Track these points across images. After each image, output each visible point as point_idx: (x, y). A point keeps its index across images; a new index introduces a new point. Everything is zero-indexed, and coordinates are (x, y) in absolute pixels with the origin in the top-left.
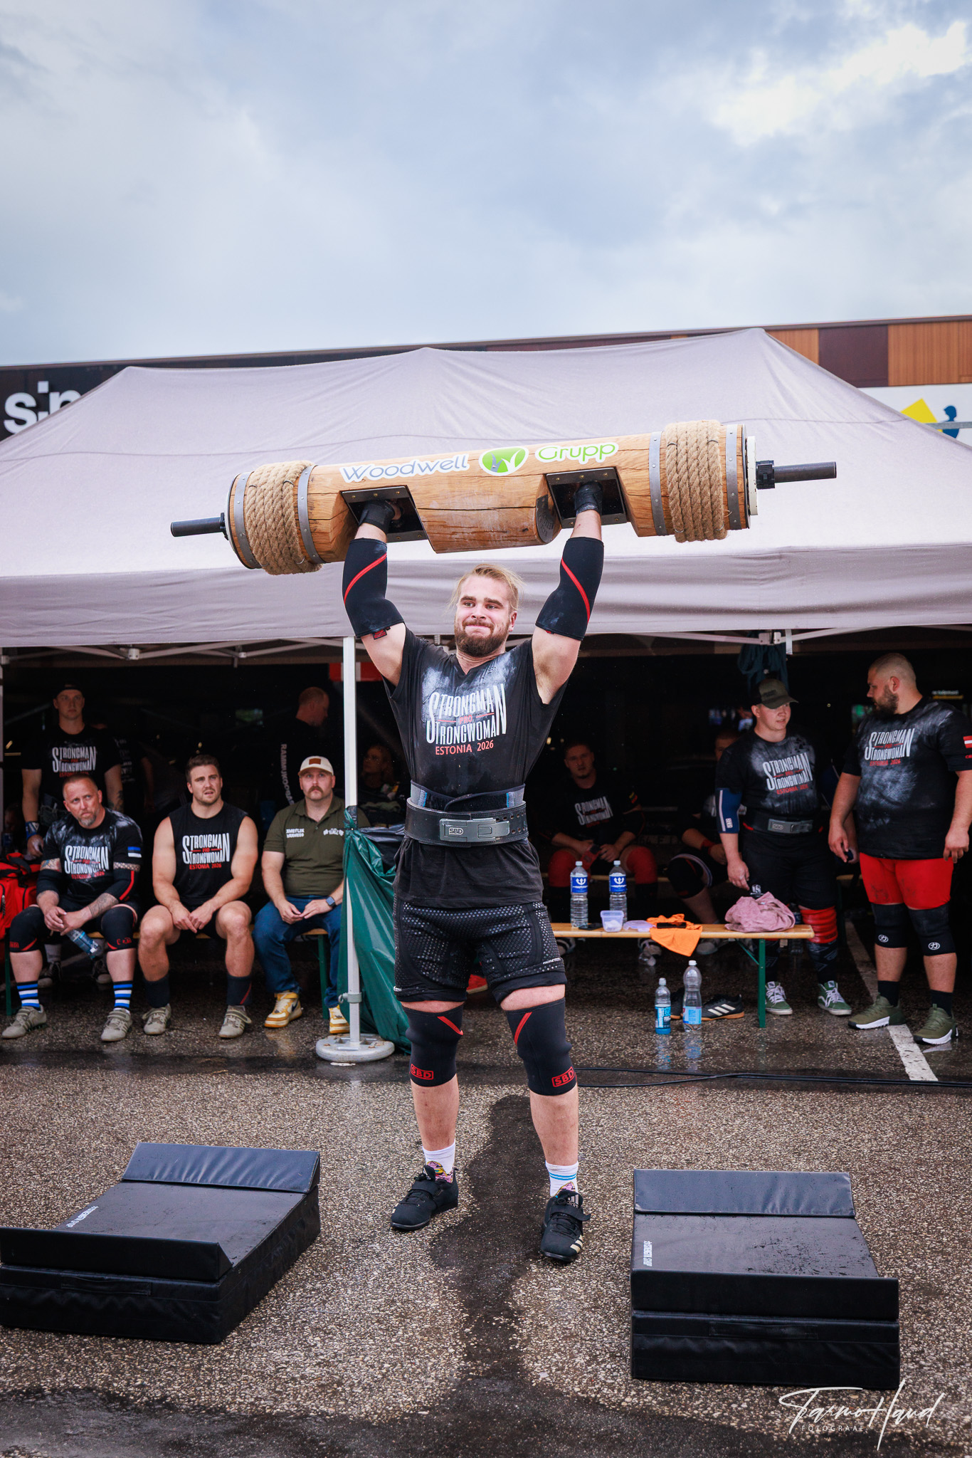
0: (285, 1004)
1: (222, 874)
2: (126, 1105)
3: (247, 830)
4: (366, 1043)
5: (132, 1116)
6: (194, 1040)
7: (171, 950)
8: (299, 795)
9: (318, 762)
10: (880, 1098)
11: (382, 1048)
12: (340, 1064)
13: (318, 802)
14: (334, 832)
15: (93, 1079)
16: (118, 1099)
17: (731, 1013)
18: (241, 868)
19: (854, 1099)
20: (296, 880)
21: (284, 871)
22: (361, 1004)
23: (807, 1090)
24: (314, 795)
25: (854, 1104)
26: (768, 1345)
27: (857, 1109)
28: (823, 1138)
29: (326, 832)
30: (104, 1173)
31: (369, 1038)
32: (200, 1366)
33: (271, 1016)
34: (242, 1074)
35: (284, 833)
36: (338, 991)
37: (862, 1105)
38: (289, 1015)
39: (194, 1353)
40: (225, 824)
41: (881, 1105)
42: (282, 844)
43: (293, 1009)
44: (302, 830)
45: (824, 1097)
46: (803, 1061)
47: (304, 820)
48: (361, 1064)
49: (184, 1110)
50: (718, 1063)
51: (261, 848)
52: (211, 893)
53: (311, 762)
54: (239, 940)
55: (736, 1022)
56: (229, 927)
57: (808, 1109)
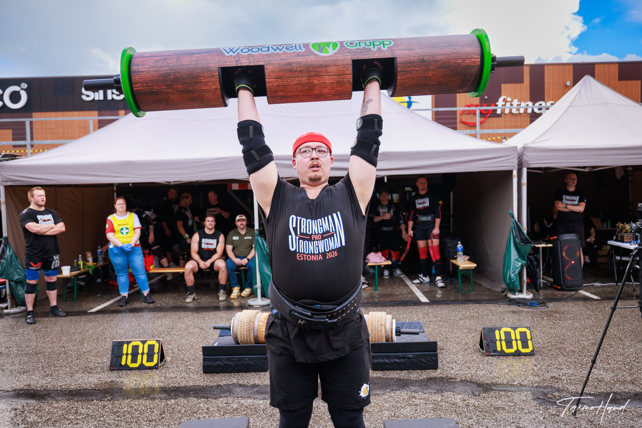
0: (236, 290)
1: (214, 251)
2: (197, 320)
3: (222, 238)
4: (262, 300)
5: (202, 323)
6: (207, 303)
7: (195, 275)
8: (236, 227)
9: (242, 217)
10: (415, 307)
11: (267, 302)
12: (257, 307)
13: (242, 229)
14: (248, 238)
15: (182, 314)
16: (194, 319)
17: (367, 287)
18: (220, 250)
19: (408, 307)
20: (237, 252)
21: (233, 249)
22: (261, 289)
23: (395, 306)
24: (242, 227)
25: (409, 309)
26: (406, 360)
27: (410, 310)
28: (403, 317)
29: (245, 238)
30: (203, 337)
31: (263, 299)
32: (260, 377)
33: (232, 295)
34: (228, 311)
35: (232, 238)
36: (253, 285)
37: (411, 309)
38: (237, 294)
39: (257, 374)
40: (215, 236)
41: (416, 309)
42: (232, 242)
43: (239, 293)
44: (238, 237)
45: (400, 307)
46: (391, 299)
47: (238, 234)
48: (263, 306)
49: (216, 320)
50: (367, 300)
51: (226, 243)
52: (210, 258)
53: (240, 217)
54: (224, 271)
55: (369, 290)
56: (220, 268)
57: (397, 310)
